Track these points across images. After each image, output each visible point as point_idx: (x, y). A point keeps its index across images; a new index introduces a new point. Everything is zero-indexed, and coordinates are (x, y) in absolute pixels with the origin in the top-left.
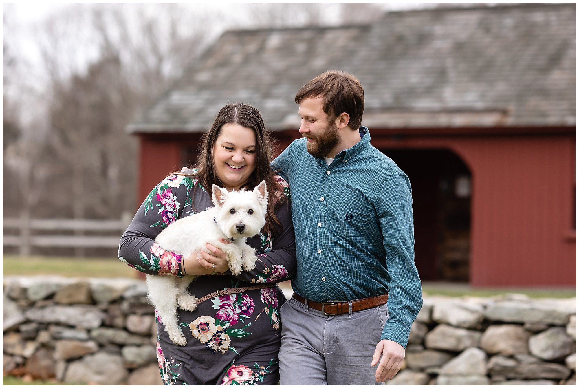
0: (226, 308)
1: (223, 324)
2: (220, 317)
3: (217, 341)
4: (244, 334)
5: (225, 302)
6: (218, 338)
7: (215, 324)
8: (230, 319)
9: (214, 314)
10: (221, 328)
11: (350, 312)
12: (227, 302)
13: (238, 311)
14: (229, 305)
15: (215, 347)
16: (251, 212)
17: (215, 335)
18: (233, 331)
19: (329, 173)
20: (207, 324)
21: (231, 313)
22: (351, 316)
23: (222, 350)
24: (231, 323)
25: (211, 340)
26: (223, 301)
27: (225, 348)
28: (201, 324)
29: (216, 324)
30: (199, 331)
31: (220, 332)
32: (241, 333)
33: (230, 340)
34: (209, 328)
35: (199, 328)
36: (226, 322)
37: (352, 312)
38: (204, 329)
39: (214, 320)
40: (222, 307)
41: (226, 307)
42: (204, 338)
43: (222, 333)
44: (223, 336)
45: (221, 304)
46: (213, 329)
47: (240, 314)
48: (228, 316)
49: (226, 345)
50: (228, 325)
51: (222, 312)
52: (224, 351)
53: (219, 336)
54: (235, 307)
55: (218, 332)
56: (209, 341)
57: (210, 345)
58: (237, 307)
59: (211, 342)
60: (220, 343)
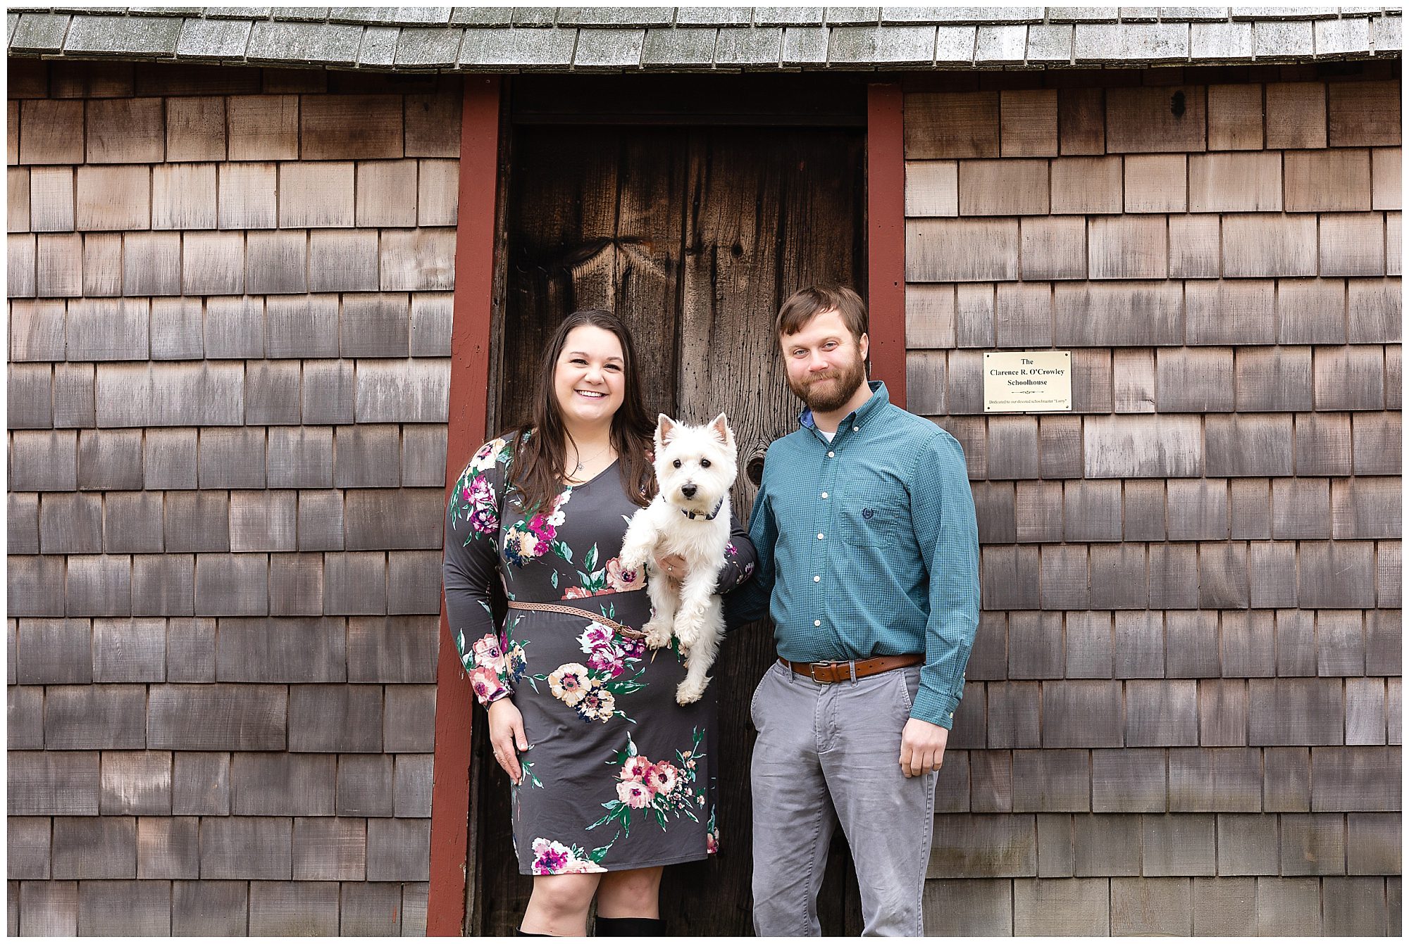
0: (601, 652)
1: (600, 676)
2: (595, 666)
3: (593, 702)
4: (635, 688)
5: (597, 642)
6: (594, 698)
7: (587, 676)
8: (611, 667)
9: (585, 660)
10: (597, 683)
11: (853, 678)
12: (600, 642)
13: (621, 653)
14: (604, 646)
15: (591, 713)
16: (706, 464)
17: (589, 694)
18: (617, 685)
19: (831, 454)
20: (575, 676)
21: (611, 658)
22: (855, 685)
23: (603, 718)
24: (614, 674)
25: (584, 701)
26: (595, 640)
27: (607, 714)
28: (566, 676)
29: (589, 676)
30: (563, 688)
31: (596, 688)
32: (631, 686)
33: (613, 700)
34: (578, 683)
35: (563, 683)
36: (605, 672)
37: (857, 678)
38: (570, 685)
39: (586, 669)
40: (595, 649)
41: (601, 649)
42: (571, 699)
43: (599, 689)
44: (602, 694)
45: (593, 645)
46: (586, 684)
47: (624, 657)
48: (606, 663)
49: (608, 709)
50: (608, 677)
51: (596, 658)
52: (606, 719)
53: (596, 695)
54: (614, 648)
55: (593, 689)
56: (580, 703)
57: (583, 710)
58: (617, 647)
59: (584, 705)
60: (599, 706)
